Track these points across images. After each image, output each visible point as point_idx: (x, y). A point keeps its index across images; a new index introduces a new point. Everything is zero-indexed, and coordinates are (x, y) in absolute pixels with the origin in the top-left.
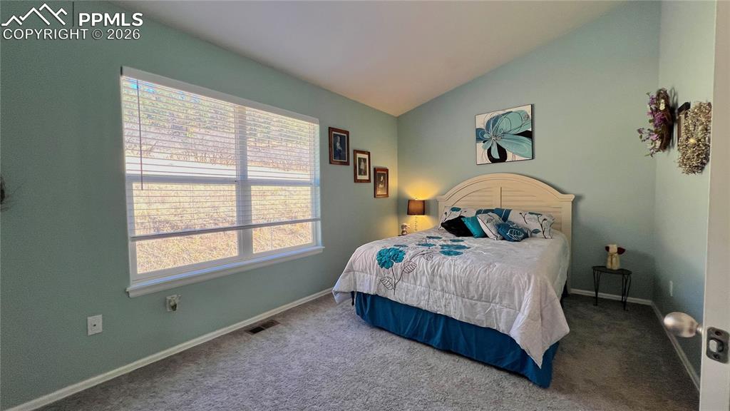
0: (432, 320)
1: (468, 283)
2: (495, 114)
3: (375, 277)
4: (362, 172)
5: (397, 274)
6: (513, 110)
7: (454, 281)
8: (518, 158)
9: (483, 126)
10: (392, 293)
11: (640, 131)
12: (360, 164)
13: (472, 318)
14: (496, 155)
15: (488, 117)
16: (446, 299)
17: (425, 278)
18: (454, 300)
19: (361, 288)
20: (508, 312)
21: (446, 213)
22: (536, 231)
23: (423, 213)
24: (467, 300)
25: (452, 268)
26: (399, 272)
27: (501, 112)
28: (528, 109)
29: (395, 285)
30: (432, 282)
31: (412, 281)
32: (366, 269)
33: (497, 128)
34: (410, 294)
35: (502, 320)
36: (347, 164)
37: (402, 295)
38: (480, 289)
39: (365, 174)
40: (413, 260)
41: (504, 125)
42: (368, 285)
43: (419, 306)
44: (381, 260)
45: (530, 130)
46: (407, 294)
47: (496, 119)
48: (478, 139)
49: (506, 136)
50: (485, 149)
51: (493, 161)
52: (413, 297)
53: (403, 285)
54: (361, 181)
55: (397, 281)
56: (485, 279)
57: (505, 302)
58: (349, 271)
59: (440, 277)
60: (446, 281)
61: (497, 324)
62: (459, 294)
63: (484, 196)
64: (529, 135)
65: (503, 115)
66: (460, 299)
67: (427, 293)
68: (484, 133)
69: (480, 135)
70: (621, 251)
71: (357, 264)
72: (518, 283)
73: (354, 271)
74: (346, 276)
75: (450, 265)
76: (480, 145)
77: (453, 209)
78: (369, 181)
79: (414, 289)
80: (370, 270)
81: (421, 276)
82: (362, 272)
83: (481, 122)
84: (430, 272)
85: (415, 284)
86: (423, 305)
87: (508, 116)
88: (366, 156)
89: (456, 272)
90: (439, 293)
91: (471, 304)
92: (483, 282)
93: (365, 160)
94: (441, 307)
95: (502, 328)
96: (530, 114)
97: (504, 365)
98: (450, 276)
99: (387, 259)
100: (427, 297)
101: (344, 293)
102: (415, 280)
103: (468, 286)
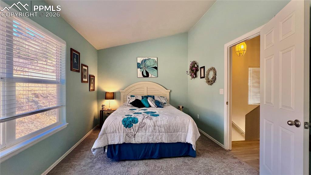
0: (154, 147)
1: (169, 126)
2: (145, 58)
3: (122, 134)
4: (85, 77)
5: (135, 130)
6: (151, 58)
7: (164, 127)
8: (153, 76)
9: (140, 62)
10: (134, 140)
11: (187, 72)
12: (84, 72)
13: (171, 140)
14: (145, 74)
15: (142, 59)
16: (161, 135)
17: (151, 128)
18: (164, 135)
19: (113, 142)
20: (184, 134)
21: (129, 98)
22: (165, 103)
23: (113, 98)
24: (169, 133)
25: (162, 122)
26: (137, 128)
27: (147, 58)
28: (156, 59)
29: (135, 135)
30: (154, 129)
31: (144, 131)
32: (115, 131)
33: (146, 64)
34: (143, 137)
35: (183, 138)
36: (79, 71)
37: (139, 139)
38: (174, 127)
39: (86, 78)
40: (143, 121)
41: (148, 63)
42: (117, 139)
43: (148, 142)
44: (125, 124)
45: (157, 66)
46: (142, 138)
47: (145, 60)
48: (138, 67)
49: (149, 67)
50: (141, 71)
51: (144, 76)
52: (145, 138)
53: (139, 134)
54: (85, 82)
55: (135, 133)
56: (176, 123)
57: (183, 131)
58: (103, 134)
59: (158, 126)
60: (161, 128)
61: (181, 140)
62: (166, 132)
63: (141, 90)
64: (156, 68)
65: (148, 59)
66: (167, 134)
67: (152, 135)
68: (141, 65)
69: (139, 66)
70: (183, 107)
71: (109, 129)
72: (186, 122)
73: (106, 133)
74: (101, 137)
75: (161, 121)
76: (139, 70)
77: (132, 96)
78: (87, 82)
79: (145, 134)
80: (118, 131)
81: (149, 128)
82: (113, 132)
83: (139, 60)
84: (153, 125)
85: (146, 132)
86: (151, 141)
87: (149, 60)
88: (86, 68)
89: (164, 123)
90: (157, 134)
91: (171, 135)
92: (175, 125)
93: (86, 70)
94: (159, 139)
95: (182, 141)
96: (157, 61)
97: (183, 154)
98: (162, 125)
99: (129, 123)
100: (152, 137)
101: (99, 148)
102: (146, 130)
103: (170, 128)
